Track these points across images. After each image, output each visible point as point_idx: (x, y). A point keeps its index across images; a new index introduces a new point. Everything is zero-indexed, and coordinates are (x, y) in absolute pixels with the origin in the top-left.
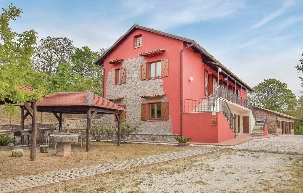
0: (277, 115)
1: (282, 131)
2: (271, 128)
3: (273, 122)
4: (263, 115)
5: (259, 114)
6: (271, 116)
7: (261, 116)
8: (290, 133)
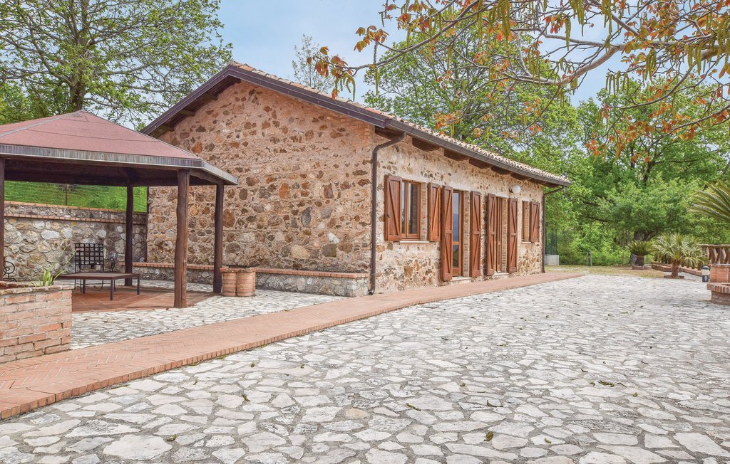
0: (378, 131)
1: (434, 261)
2: (331, 236)
3: (346, 186)
4: (285, 130)
5: (266, 125)
6: (335, 136)
7: (275, 140)
8: (511, 265)
